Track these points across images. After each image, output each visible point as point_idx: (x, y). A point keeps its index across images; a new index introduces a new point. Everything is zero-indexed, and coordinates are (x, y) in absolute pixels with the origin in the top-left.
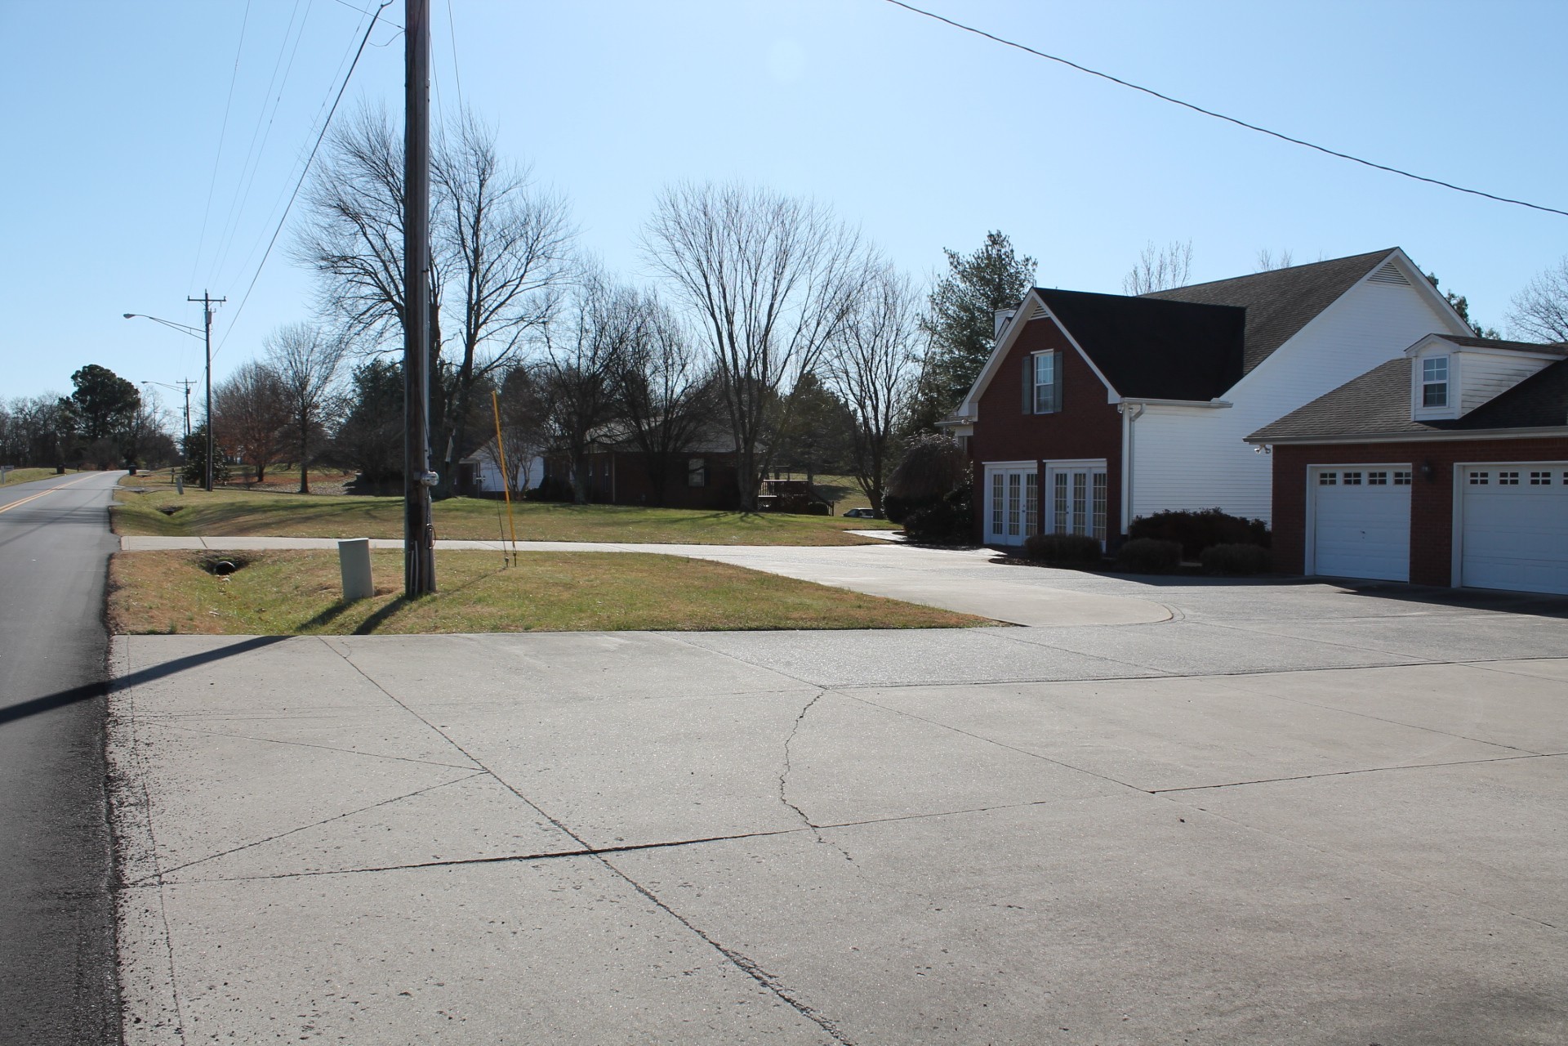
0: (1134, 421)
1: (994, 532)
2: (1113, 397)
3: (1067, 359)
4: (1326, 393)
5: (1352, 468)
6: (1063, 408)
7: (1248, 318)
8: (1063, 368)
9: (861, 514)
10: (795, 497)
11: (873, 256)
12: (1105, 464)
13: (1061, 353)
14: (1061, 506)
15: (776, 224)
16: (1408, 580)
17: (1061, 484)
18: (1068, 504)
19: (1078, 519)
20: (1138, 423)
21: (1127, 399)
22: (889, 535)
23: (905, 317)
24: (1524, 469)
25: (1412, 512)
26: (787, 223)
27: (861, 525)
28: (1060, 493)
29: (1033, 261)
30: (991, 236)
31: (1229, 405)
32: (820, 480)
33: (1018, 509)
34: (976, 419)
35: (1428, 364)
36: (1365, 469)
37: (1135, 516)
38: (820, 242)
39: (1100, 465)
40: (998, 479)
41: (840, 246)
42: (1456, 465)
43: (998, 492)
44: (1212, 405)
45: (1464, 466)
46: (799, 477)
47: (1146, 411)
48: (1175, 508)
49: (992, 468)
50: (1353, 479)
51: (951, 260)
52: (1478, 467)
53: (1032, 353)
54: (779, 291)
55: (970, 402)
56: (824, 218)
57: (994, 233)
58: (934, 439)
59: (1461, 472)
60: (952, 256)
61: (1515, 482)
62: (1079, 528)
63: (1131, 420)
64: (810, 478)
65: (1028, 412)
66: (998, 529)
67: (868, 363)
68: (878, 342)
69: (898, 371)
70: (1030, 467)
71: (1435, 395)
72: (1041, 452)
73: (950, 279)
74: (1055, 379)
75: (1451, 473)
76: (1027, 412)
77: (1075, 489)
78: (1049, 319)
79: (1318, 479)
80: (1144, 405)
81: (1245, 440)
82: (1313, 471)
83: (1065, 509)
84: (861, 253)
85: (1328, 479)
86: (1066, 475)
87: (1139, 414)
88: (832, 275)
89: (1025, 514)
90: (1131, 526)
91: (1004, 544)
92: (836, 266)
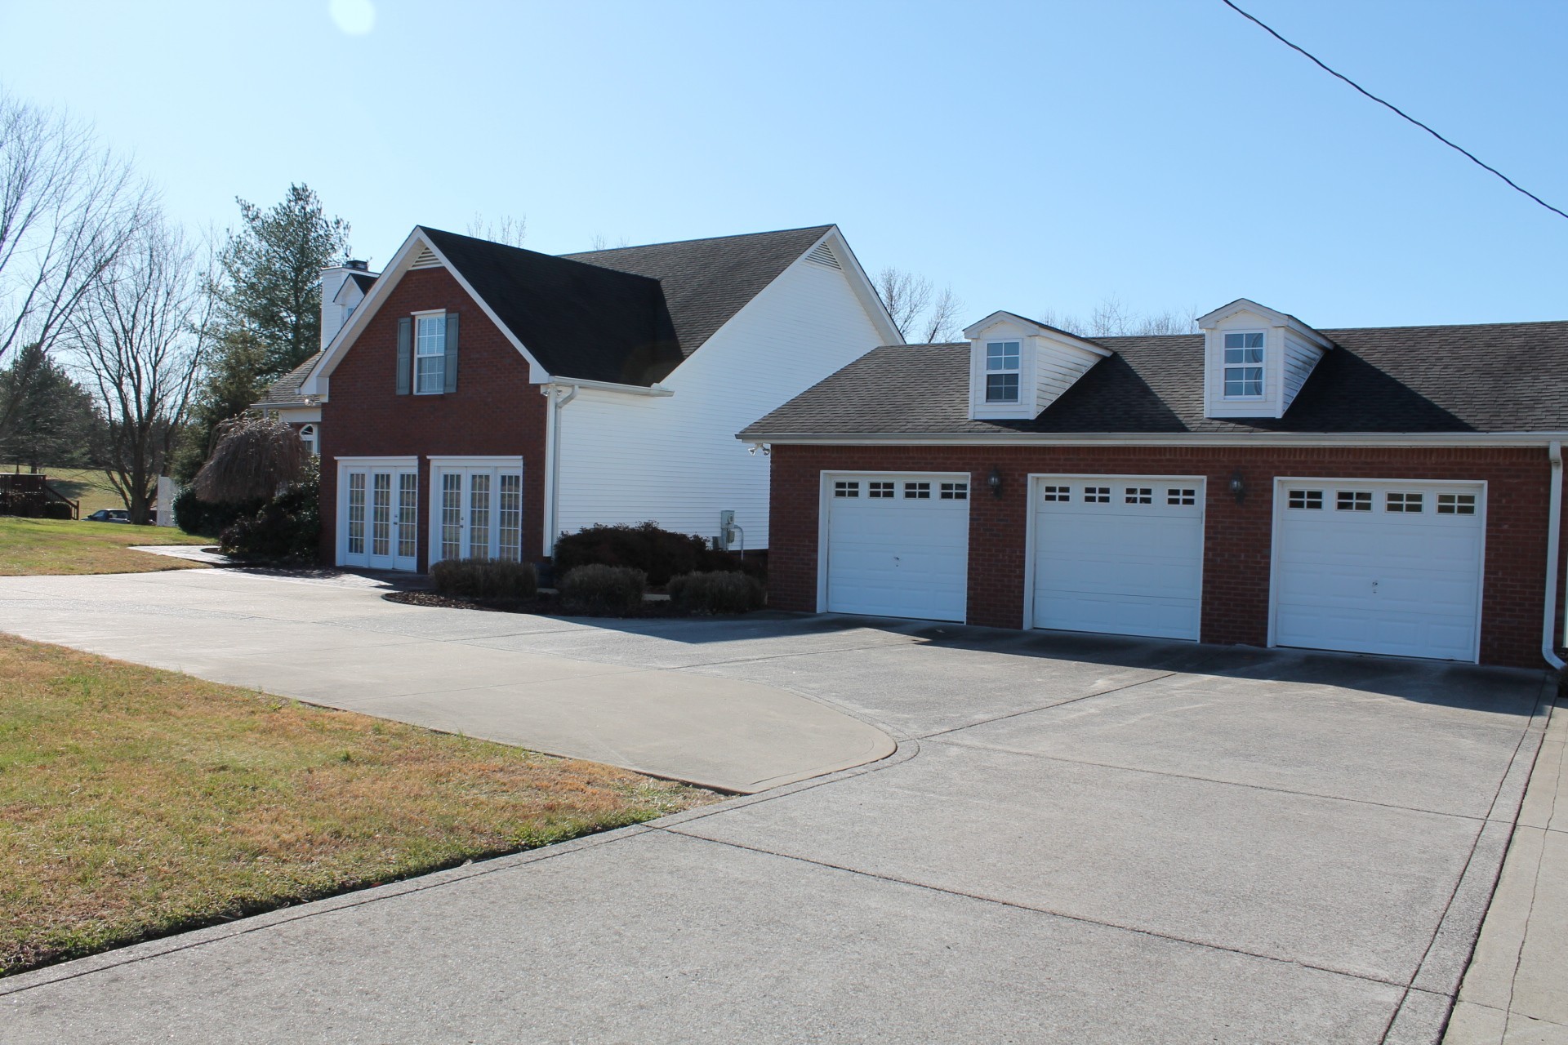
0: (560, 407)
1: (351, 550)
2: (537, 373)
3: (466, 320)
4: (819, 381)
5: (882, 476)
6: (458, 387)
7: (667, 292)
8: (460, 334)
9: (111, 516)
10: (26, 495)
11: (147, 197)
12: (521, 463)
13: (456, 315)
14: (451, 516)
15: (9, 138)
16: (965, 620)
17: (452, 488)
18: (462, 515)
19: (478, 536)
20: (565, 411)
21: (558, 378)
22: (195, 552)
23: (177, 279)
24: (1118, 484)
25: (970, 534)
26: (26, 138)
27: (150, 539)
28: (451, 501)
29: (346, 223)
30: (294, 189)
31: (670, 394)
32: (52, 474)
33: (387, 520)
34: (325, 399)
35: (993, 348)
36: (900, 479)
37: (559, 534)
38: (72, 172)
39: (513, 465)
40: (357, 480)
41: (102, 179)
42: (1030, 476)
43: (356, 498)
44: (652, 392)
45: (1038, 478)
46: (25, 470)
47: (578, 397)
48: (610, 523)
49: (347, 466)
50: (882, 491)
51: (245, 212)
52: (1057, 479)
53: (412, 313)
54: (11, 229)
55: (318, 376)
56: (81, 139)
57: (298, 186)
58: (263, 424)
59: (1036, 484)
60: (246, 209)
61: (1105, 500)
62: (479, 547)
63: (557, 406)
64: (34, 471)
65: (406, 392)
66: (355, 546)
67: (128, 332)
68: (141, 307)
69: (166, 344)
70: (408, 464)
71: (1002, 387)
72: (423, 447)
73: (243, 235)
74: (446, 348)
75: (1025, 485)
76: (402, 391)
77: (473, 495)
78: (443, 269)
79: (833, 489)
80: (576, 387)
81: (737, 437)
82: (828, 480)
83: (458, 521)
84: (130, 194)
85: (846, 490)
86: (459, 477)
87: (570, 398)
88: (90, 214)
89: (397, 527)
90: (556, 546)
91: (366, 567)
92: (96, 204)
